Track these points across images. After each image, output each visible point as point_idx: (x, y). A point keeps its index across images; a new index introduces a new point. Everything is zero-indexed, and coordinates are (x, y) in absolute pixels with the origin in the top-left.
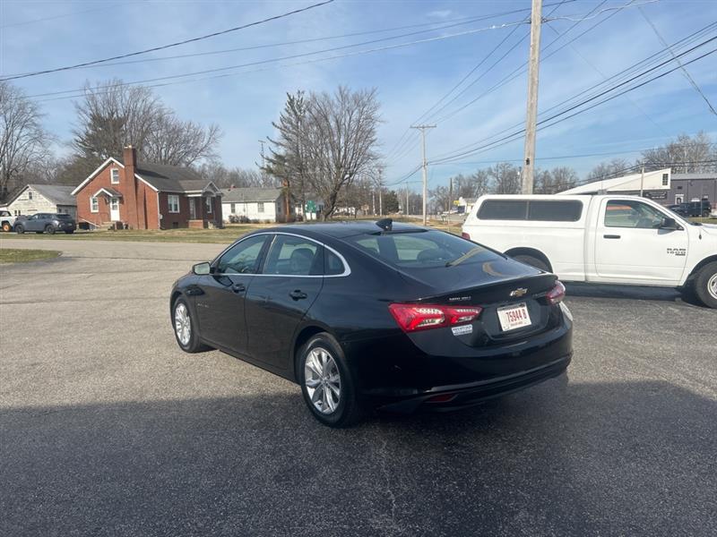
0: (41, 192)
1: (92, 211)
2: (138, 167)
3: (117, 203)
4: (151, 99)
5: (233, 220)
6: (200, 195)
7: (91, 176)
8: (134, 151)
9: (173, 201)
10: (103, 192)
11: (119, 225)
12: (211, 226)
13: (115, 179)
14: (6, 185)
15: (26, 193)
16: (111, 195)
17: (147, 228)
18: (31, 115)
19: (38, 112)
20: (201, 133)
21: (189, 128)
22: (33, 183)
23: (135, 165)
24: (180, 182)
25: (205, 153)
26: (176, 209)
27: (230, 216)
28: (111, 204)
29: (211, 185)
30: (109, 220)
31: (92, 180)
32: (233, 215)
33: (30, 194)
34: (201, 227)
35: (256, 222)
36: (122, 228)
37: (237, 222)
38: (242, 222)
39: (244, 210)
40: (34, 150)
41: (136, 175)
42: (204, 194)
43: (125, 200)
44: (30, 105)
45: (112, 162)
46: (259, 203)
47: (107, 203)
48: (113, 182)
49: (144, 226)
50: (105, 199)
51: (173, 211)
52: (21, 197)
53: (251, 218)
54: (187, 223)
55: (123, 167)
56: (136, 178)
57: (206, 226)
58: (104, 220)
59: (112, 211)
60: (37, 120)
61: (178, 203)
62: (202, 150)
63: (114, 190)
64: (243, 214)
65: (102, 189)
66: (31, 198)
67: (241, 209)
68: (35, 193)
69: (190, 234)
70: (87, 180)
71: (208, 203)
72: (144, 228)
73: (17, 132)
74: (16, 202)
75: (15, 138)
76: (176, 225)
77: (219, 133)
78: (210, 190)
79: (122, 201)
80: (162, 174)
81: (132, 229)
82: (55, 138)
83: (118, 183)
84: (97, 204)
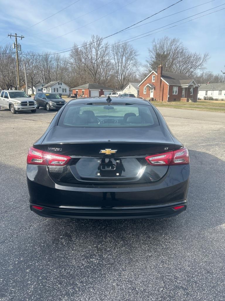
0: (133, 86)
1: (144, 93)
2: (163, 75)
3: (153, 90)
4: (178, 44)
5: (205, 99)
6: (187, 87)
7: (145, 79)
8: (162, 67)
9: (175, 89)
10: (148, 85)
11: (152, 99)
12: (190, 101)
13: (154, 80)
14: (123, 83)
15: (129, 86)
16: (151, 87)
17: (162, 101)
18: (134, 55)
19: (137, 54)
20: (200, 58)
21: (195, 55)
22: (131, 82)
23: (161, 73)
24: (180, 81)
25: (199, 67)
26: (176, 93)
27: (204, 97)
28: (151, 90)
29: (193, 82)
30: (149, 97)
31: (145, 80)
32: (206, 96)
33: (130, 86)
34: (186, 101)
35: (216, 100)
36: (153, 100)
37: (207, 100)
38: (210, 99)
39: (212, 94)
40: (134, 69)
41: (161, 78)
42: (189, 86)
43: (156, 89)
44: (134, 52)
45: (153, 73)
46: (220, 90)
47: (149, 90)
48: (153, 81)
49: (162, 100)
50: (149, 88)
51: (175, 94)
52: (127, 88)
53: (214, 98)
54: (180, 99)
55: (157, 74)
56: (161, 80)
57: (188, 101)
58: (147, 97)
59: (151, 93)
60: (136, 57)
61: (177, 91)
62: (199, 66)
63: (152, 85)
64: (211, 96)
65: (148, 84)
66: (130, 88)
67: (210, 94)
68: (131, 86)
69: (178, 104)
70: (144, 80)
71: (192, 90)
72: (161, 101)
73: (129, 62)
74: (125, 89)
75: (128, 65)
76: (175, 100)
77: (208, 57)
78: (192, 84)
79: (155, 89)
80: (173, 77)
81: (157, 101)
82: (141, 64)
83: (154, 81)
84: (146, 90)
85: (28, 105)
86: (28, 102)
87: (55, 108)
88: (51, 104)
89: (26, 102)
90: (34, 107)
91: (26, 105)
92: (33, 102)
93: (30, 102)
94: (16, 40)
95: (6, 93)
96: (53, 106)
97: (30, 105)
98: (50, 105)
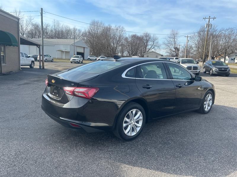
85: (192, 69)
86: (192, 67)
87: (216, 73)
88: (214, 70)
89: (191, 67)
90: (197, 71)
91: (191, 69)
92: (197, 67)
93: (194, 67)
94: (209, 21)
95: (180, 60)
96: (216, 72)
97: (194, 69)
98: (212, 70)
